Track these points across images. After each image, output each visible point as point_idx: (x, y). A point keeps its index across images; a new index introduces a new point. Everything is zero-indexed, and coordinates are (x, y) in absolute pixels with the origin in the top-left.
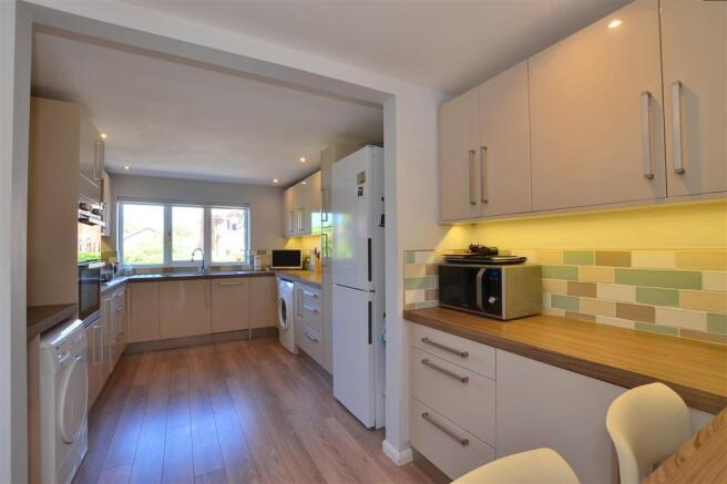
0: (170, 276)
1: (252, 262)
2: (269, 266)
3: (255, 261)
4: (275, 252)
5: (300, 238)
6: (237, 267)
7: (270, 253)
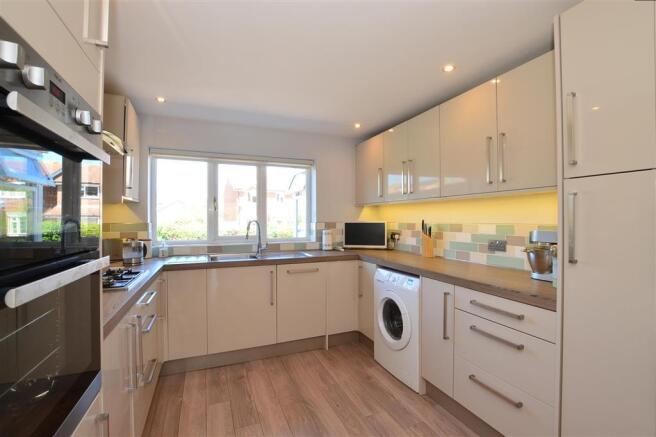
0: (218, 259)
1: (319, 239)
2: (340, 244)
3: (324, 237)
4: (348, 226)
5: (376, 207)
6: (301, 247)
7: (341, 227)
